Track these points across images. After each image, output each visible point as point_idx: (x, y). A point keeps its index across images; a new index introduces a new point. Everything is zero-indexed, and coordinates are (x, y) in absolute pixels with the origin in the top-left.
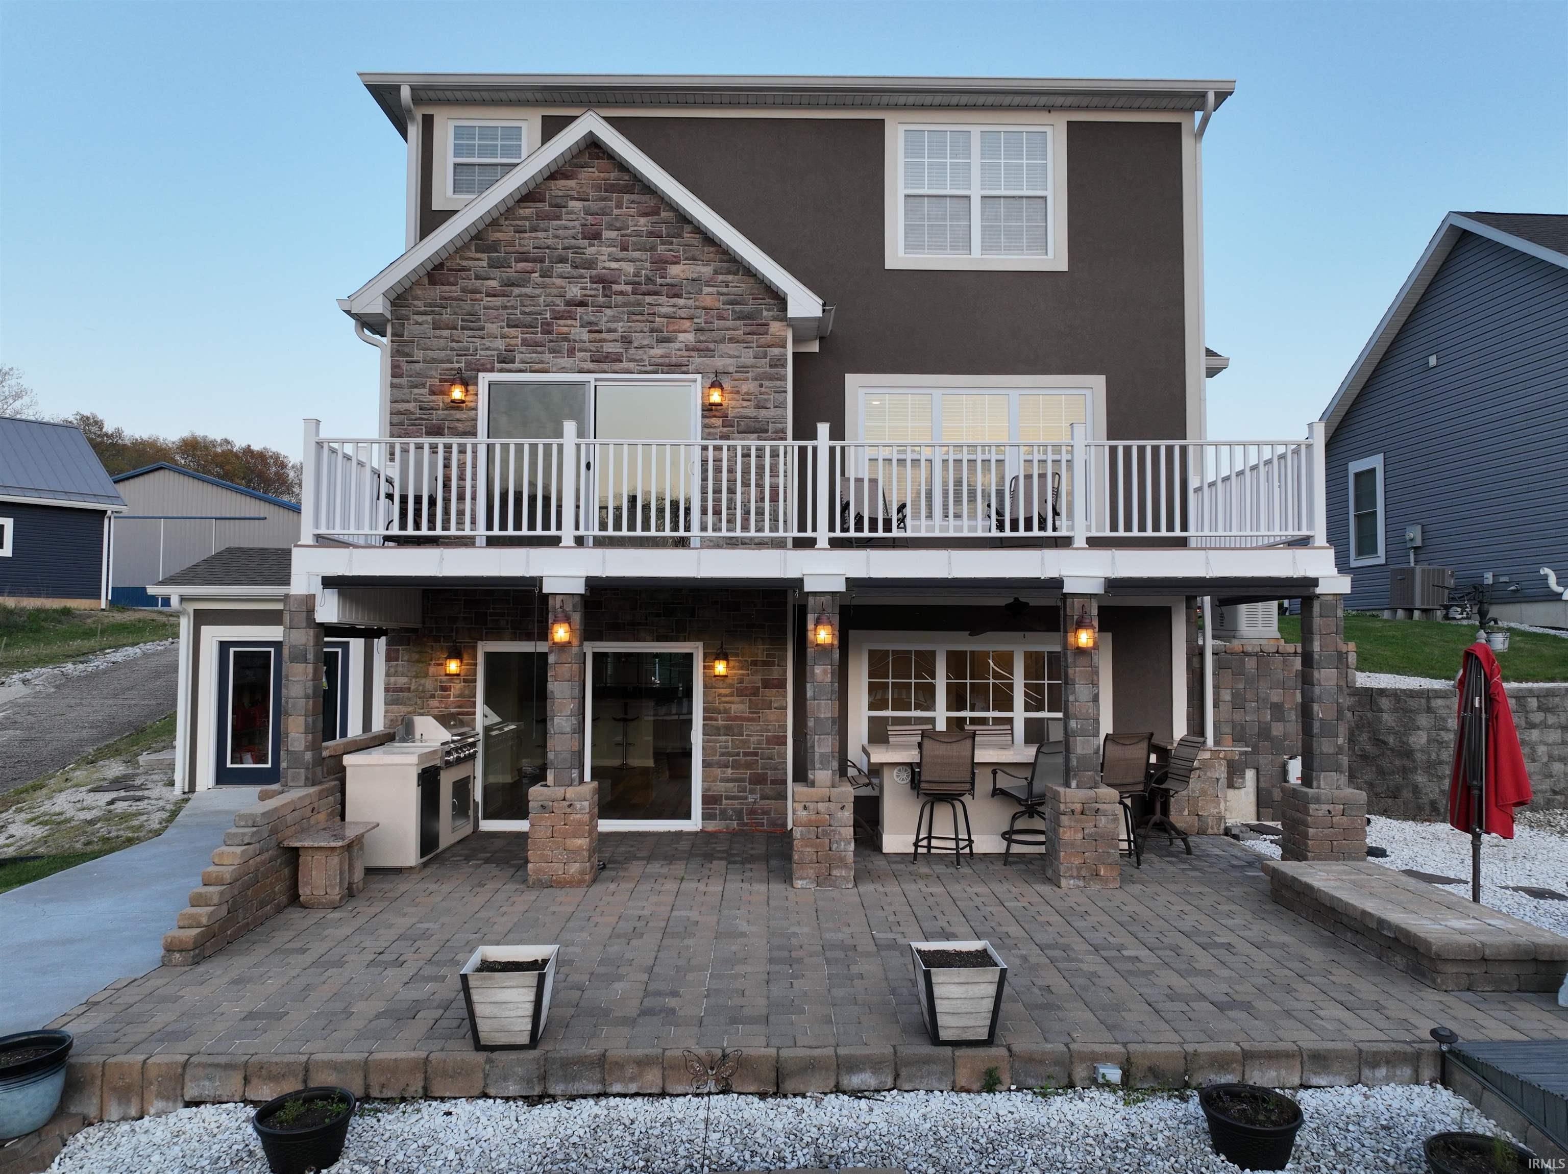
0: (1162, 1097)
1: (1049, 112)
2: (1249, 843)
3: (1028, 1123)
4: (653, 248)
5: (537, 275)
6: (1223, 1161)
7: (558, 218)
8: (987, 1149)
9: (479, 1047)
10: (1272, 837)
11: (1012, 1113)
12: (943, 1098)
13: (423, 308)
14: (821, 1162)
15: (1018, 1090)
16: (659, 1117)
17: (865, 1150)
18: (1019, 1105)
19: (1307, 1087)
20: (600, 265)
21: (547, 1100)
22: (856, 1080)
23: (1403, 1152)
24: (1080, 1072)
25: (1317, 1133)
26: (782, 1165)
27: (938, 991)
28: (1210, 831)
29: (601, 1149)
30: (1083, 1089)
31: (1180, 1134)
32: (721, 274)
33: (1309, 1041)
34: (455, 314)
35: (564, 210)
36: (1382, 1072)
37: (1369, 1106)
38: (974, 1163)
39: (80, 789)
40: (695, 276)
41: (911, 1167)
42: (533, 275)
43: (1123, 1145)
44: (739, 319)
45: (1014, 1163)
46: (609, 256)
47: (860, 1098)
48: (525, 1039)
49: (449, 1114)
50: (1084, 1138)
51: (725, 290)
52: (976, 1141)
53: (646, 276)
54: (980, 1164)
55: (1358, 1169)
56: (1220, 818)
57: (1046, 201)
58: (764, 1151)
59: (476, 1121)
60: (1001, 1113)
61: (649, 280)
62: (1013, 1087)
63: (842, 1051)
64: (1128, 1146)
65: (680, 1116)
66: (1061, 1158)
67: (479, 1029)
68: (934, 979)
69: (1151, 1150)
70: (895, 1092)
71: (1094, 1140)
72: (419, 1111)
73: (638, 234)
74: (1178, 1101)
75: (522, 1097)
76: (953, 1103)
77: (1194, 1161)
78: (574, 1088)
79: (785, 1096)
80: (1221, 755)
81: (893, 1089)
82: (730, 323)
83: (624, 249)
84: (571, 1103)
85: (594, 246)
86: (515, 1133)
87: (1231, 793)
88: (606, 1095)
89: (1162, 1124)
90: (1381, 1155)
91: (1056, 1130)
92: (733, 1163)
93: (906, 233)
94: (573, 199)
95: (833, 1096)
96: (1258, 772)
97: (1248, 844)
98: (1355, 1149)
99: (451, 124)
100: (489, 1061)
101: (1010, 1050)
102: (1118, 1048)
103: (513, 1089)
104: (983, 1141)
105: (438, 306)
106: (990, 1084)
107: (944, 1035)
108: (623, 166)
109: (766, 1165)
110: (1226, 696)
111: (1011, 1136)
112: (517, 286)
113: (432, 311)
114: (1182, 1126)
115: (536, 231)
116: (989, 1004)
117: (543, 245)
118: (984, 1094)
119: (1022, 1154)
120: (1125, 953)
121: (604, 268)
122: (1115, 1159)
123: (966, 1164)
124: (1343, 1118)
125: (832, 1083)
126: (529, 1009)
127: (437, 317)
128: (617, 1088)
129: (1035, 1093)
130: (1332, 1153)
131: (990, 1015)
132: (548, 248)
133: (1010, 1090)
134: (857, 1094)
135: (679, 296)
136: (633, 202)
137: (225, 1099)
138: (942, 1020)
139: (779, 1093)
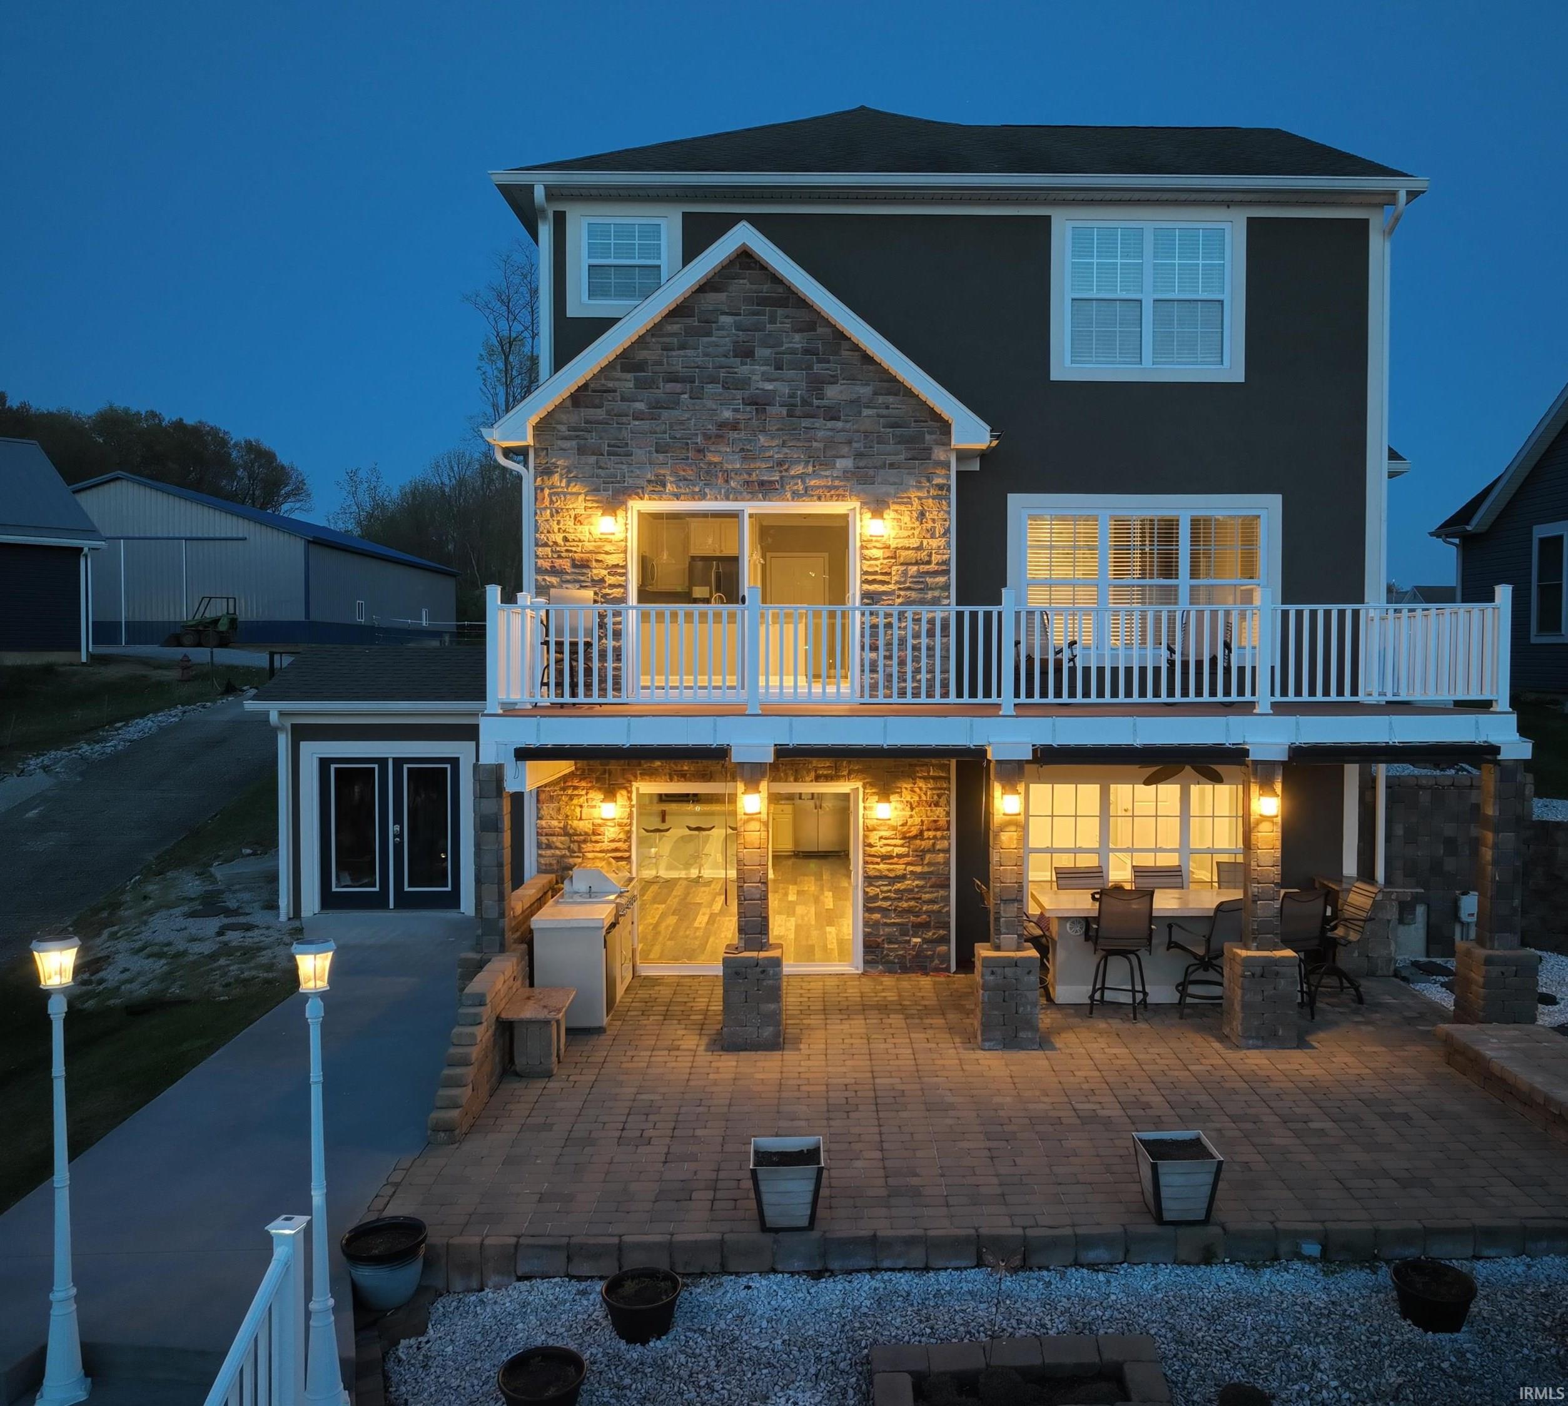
0: (1355, 1268)
1: (1228, 207)
2: (1419, 986)
3: (1244, 1293)
4: (809, 367)
5: (686, 396)
6: (1409, 1325)
7: (709, 334)
8: (1213, 1316)
9: (765, 1228)
10: (1442, 979)
11: (1230, 1284)
12: (1168, 1271)
13: (567, 433)
14: (1076, 1328)
15: (1232, 1262)
16: (930, 1289)
17: (1111, 1317)
18: (1235, 1276)
19: (1479, 1258)
20: (753, 386)
21: (827, 1274)
22: (1092, 1256)
23: (1557, 1316)
24: (1284, 1247)
25: (1488, 1300)
26: (1045, 1331)
27: (1163, 1180)
28: (1379, 973)
29: (889, 1319)
30: (1287, 1261)
31: (1373, 1301)
32: (881, 394)
33: (1481, 1218)
34: (601, 438)
35: (713, 325)
36: (1544, 1244)
37: (1531, 1275)
38: (1204, 1329)
39: (172, 911)
40: (855, 396)
41: (1152, 1332)
42: (683, 396)
43: (1326, 1312)
44: (899, 443)
45: (1237, 1328)
46: (762, 375)
47: (1097, 1271)
48: (804, 1222)
49: (748, 1287)
50: (1293, 1306)
51: (884, 412)
52: (1203, 1309)
53: (802, 397)
54: (1209, 1329)
55: (1521, 1330)
56: (1390, 960)
57: (1222, 304)
58: (1026, 1319)
59: (774, 1294)
60: (1220, 1284)
61: (805, 402)
62: (1227, 1260)
63: (1080, 1231)
64: (1330, 1312)
65: (948, 1288)
66: (1276, 1324)
67: (765, 1214)
68: (1160, 1170)
69: (1349, 1316)
70: (1125, 1265)
71: (1302, 1308)
72: (721, 1284)
73: (793, 352)
74: (1368, 1271)
75: (804, 1271)
76: (1178, 1275)
77: (1386, 1325)
78: (850, 1264)
79: (1031, 1269)
80: (1393, 897)
81: (1123, 1263)
82: (890, 448)
83: (779, 368)
84: (850, 1277)
85: (746, 364)
86: (810, 1304)
87: (1401, 928)
88: (879, 1270)
89: (1357, 1293)
90: (1540, 1319)
91: (1268, 1299)
92: (1004, 1330)
93: (1072, 340)
94: (724, 313)
95: (1074, 1269)
96: (1428, 907)
97: (1417, 988)
98: (1520, 1314)
99: (585, 222)
100: (775, 1241)
101: (1224, 1229)
102: (1317, 1226)
103: (797, 1265)
104: (1209, 1309)
105: (582, 431)
106: (1208, 1258)
107: (1167, 1216)
108: (776, 279)
109: (1032, 1331)
110: (1399, 831)
111: (1232, 1304)
112: (666, 408)
113: (577, 436)
114: (1374, 1295)
115: (685, 349)
116: (1207, 1190)
117: (693, 365)
118: (1202, 1266)
119: (1243, 1320)
120: (1313, 1125)
121: (757, 389)
122: (1320, 1323)
123: (1197, 1329)
124: (1509, 1286)
125: (1071, 1259)
126: (809, 1198)
127: (582, 442)
128: (886, 1264)
129: (1245, 1265)
130: (1499, 1318)
131: (1207, 1200)
132: (697, 367)
133: (1224, 1262)
134: (1093, 1267)
135: (837, 419)
136: (787, 317)
137: (552, 1275)
138: (1165, 1204)
139: (1025, 1266)
